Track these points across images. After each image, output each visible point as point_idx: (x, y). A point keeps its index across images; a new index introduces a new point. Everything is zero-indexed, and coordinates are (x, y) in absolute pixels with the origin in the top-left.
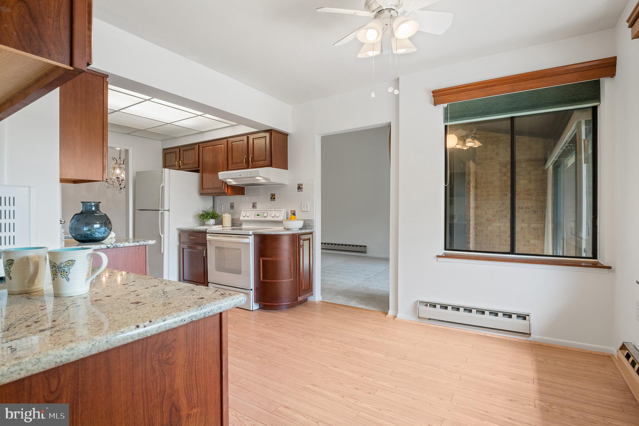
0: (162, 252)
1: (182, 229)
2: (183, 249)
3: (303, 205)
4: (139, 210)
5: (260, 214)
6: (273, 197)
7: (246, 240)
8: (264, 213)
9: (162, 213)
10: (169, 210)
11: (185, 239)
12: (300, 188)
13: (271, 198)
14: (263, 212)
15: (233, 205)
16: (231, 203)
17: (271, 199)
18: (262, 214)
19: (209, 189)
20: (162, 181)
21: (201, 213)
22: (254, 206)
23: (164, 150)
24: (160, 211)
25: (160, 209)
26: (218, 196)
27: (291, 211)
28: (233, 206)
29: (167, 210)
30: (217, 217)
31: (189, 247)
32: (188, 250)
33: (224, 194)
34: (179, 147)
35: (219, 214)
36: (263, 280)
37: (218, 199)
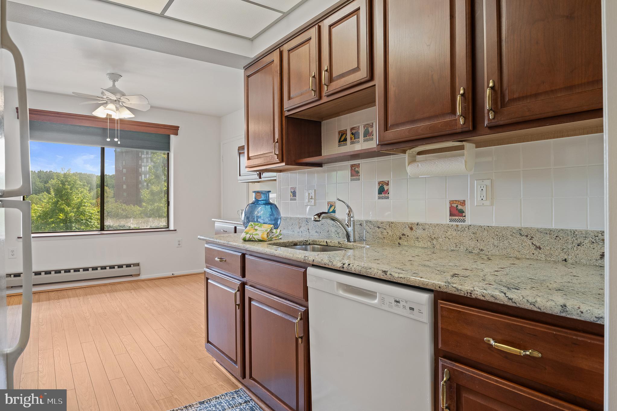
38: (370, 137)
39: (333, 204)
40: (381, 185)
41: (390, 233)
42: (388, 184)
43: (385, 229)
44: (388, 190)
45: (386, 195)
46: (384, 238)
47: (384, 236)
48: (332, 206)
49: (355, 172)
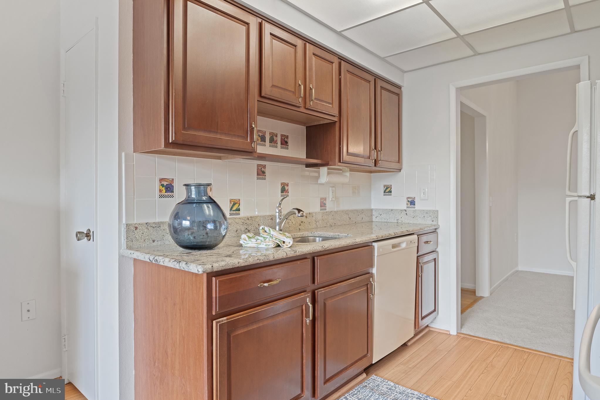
38: (274, 144)
39: (237, 202)
40: (283, 185)
41: (294, 222)
42: (288, 186)
43: (290, 220)
44: (288, 190)
45: (287, 194)
46: (290, 227)
47: (290, 225)
48: (236, 203)
49: (261, 173)
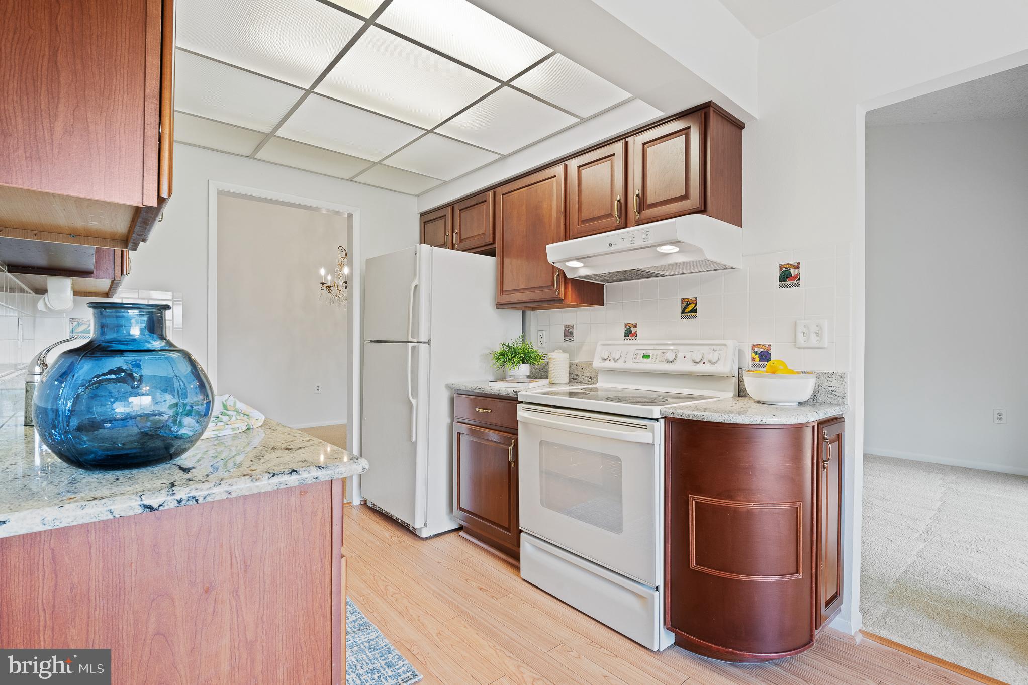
0: (414, 440)
1: (456, 388)
2: (459, 434)
3: (800, 328)
4: (371, 341)
5: (651, 353)
6: (689, 308)
7: (643, 436)
8: (664, 352)
9: (414, 348)
10: (428, 343)
11: (464, 410)
12: (787, 276)
13: (685, 309)
14: (662, 347)
15: (570, 330)
16: (566, 326)
17: (683, 312)
18: (659, 352)
19: (517, 291)
20: (415, 275)
21: (498, 349)
22: (629, 332)
23: (422, 214)
24: (411, 345)
25: (410, 339)
26: (533, 309)
27: (754, 347)
28: (572, 333)
29: (425, 343)
30: (535, 359)
31: (472, 433)
32: (471, 439)
33: (555, 302)
34: (452, 205)
35: (540, 352)
36: (700, 568)
37: (534, 316)
